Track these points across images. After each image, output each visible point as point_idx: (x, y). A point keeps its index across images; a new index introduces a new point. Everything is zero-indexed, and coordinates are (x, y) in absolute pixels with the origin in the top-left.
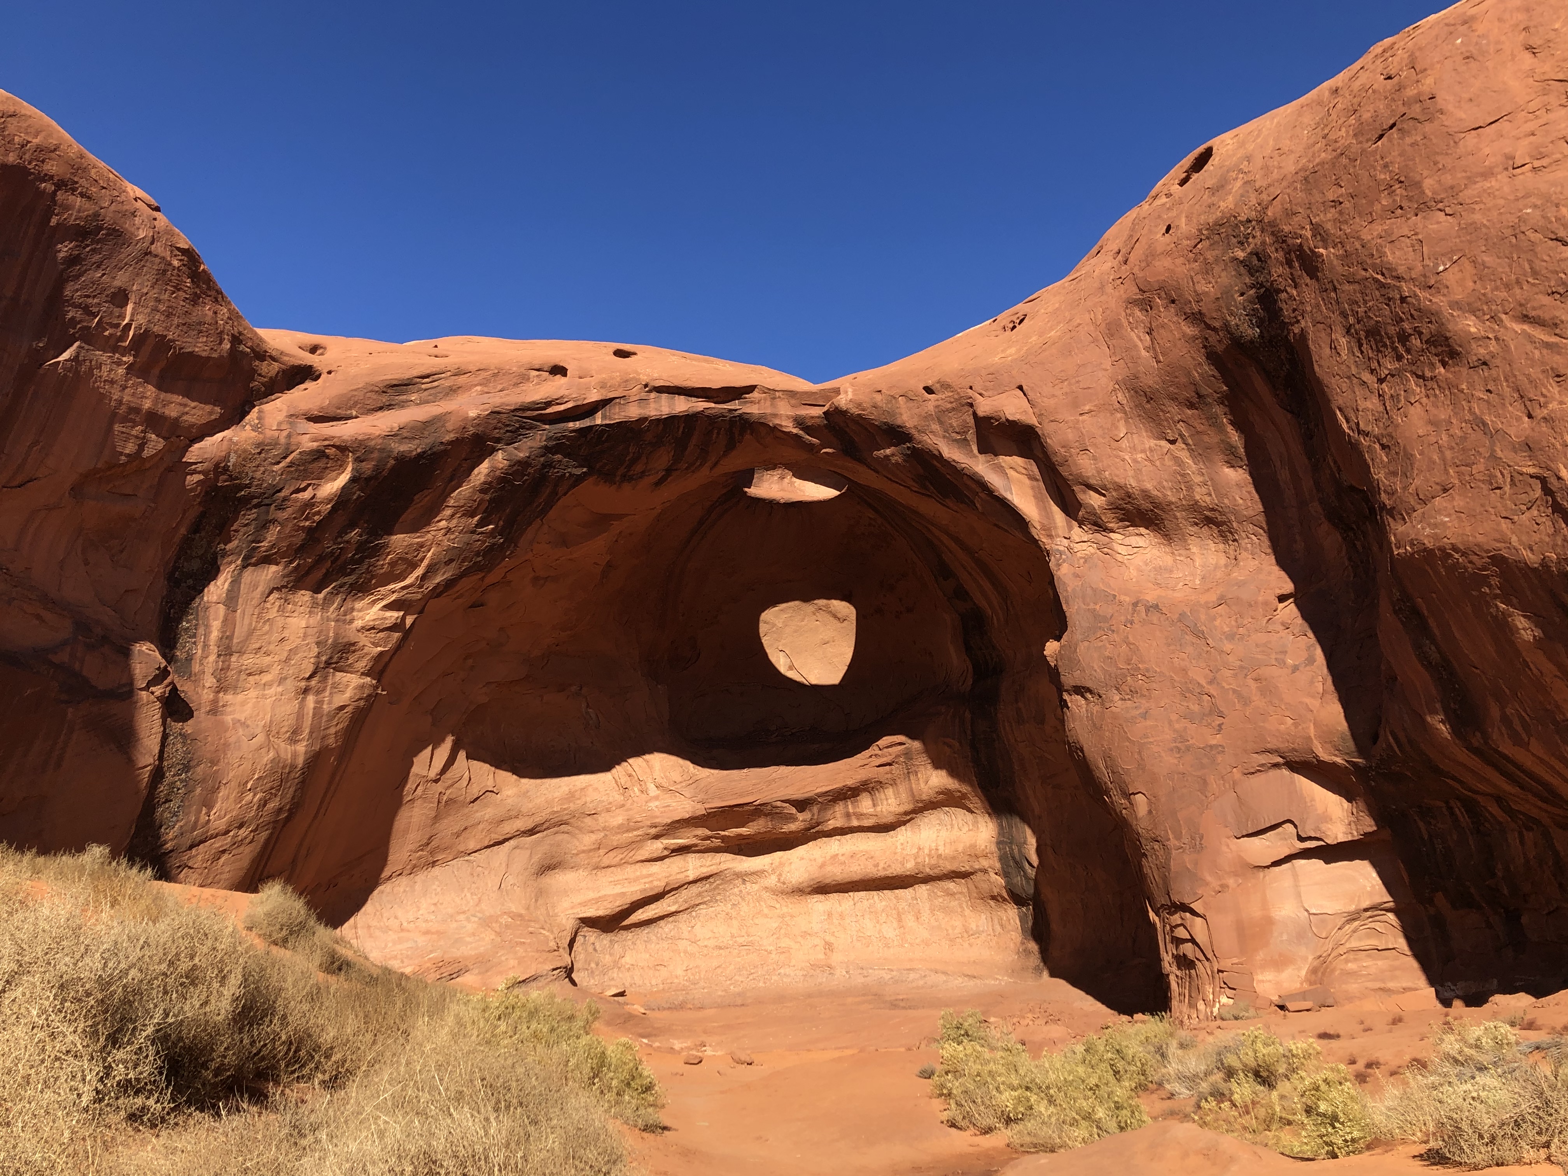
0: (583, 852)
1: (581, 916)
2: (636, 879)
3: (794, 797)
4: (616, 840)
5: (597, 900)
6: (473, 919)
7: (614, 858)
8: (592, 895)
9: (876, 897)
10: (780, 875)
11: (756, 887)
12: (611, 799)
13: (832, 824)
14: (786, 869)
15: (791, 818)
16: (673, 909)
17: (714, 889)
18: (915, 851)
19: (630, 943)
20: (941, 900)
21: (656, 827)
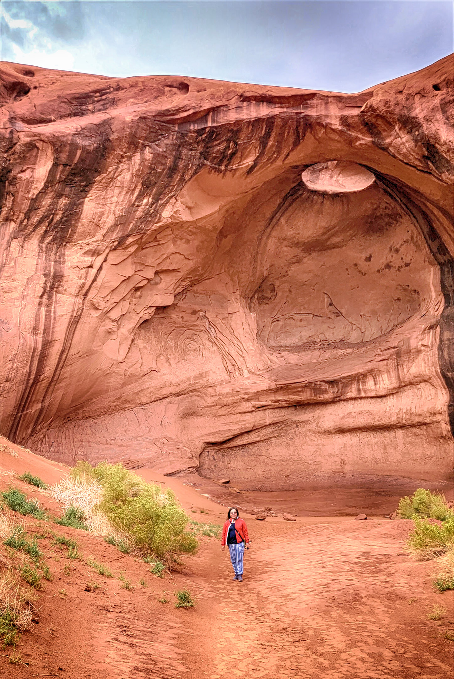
0: (207, 407)
1: (207, 441)
2: (237, 422)
3: (328, 379)
4: (225, 400)
5: (215, 433)
6: (146, 440)
7: (224, 411)
8: (212, 430)
9: (372, 436)
10: (318, 423)
11: (304, 429)
12: (223, 379)
13: (349, 395)
14: (321, 420)
15: (326, 391)
16: (257, 439)
17: (281, 429)
18: (397, 411)
19: (233, 456)
20: (410, 438)
21: (248, 394)
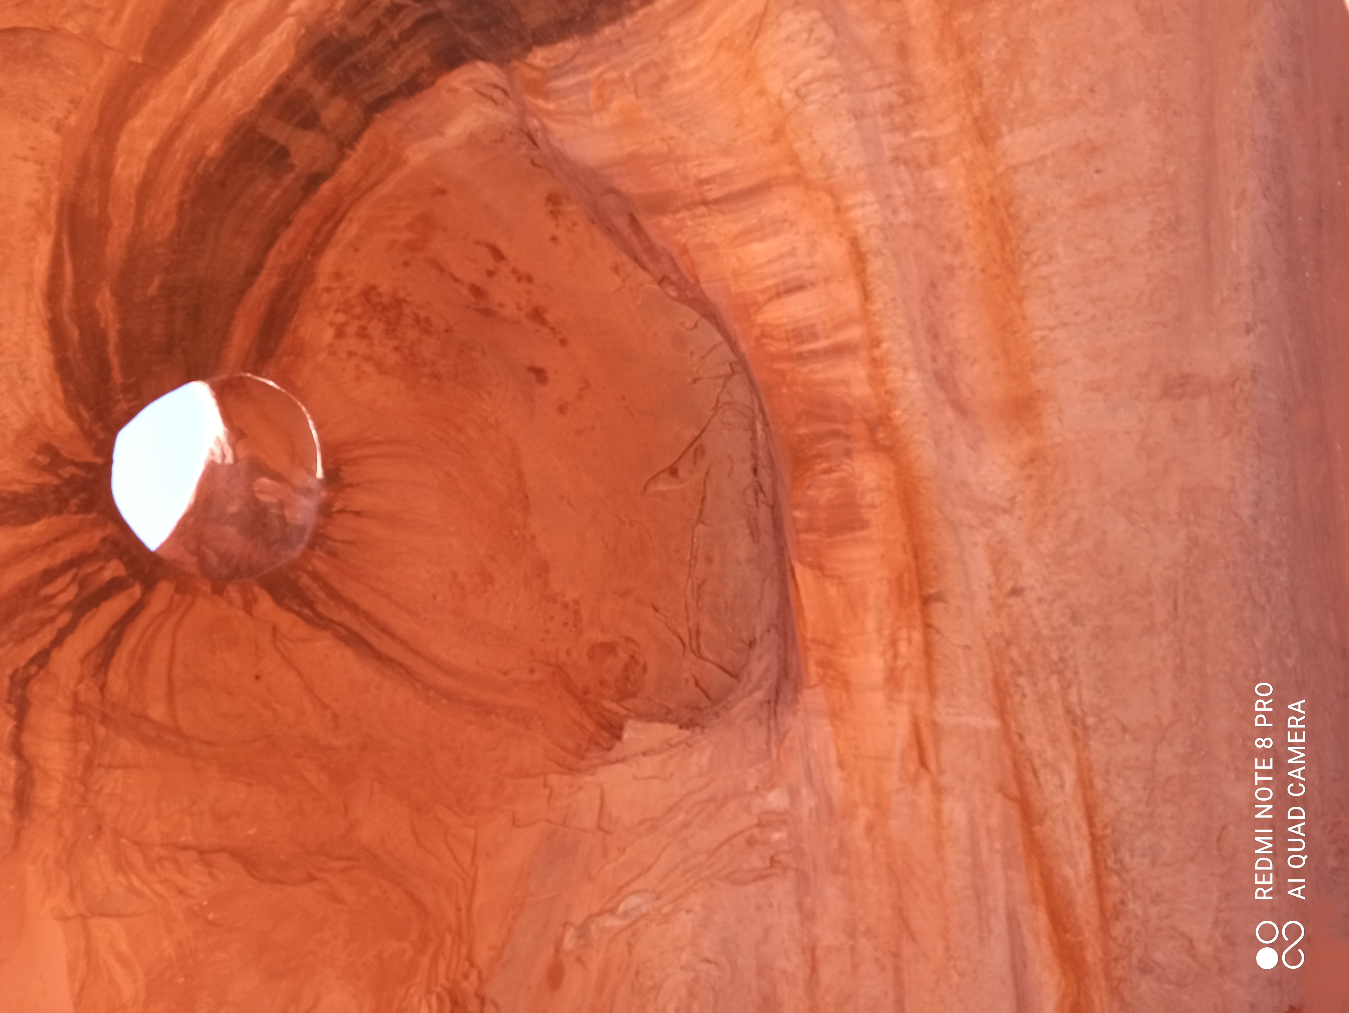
10: (994, 508)
13: (863, 390)
16: (1070, 777)
